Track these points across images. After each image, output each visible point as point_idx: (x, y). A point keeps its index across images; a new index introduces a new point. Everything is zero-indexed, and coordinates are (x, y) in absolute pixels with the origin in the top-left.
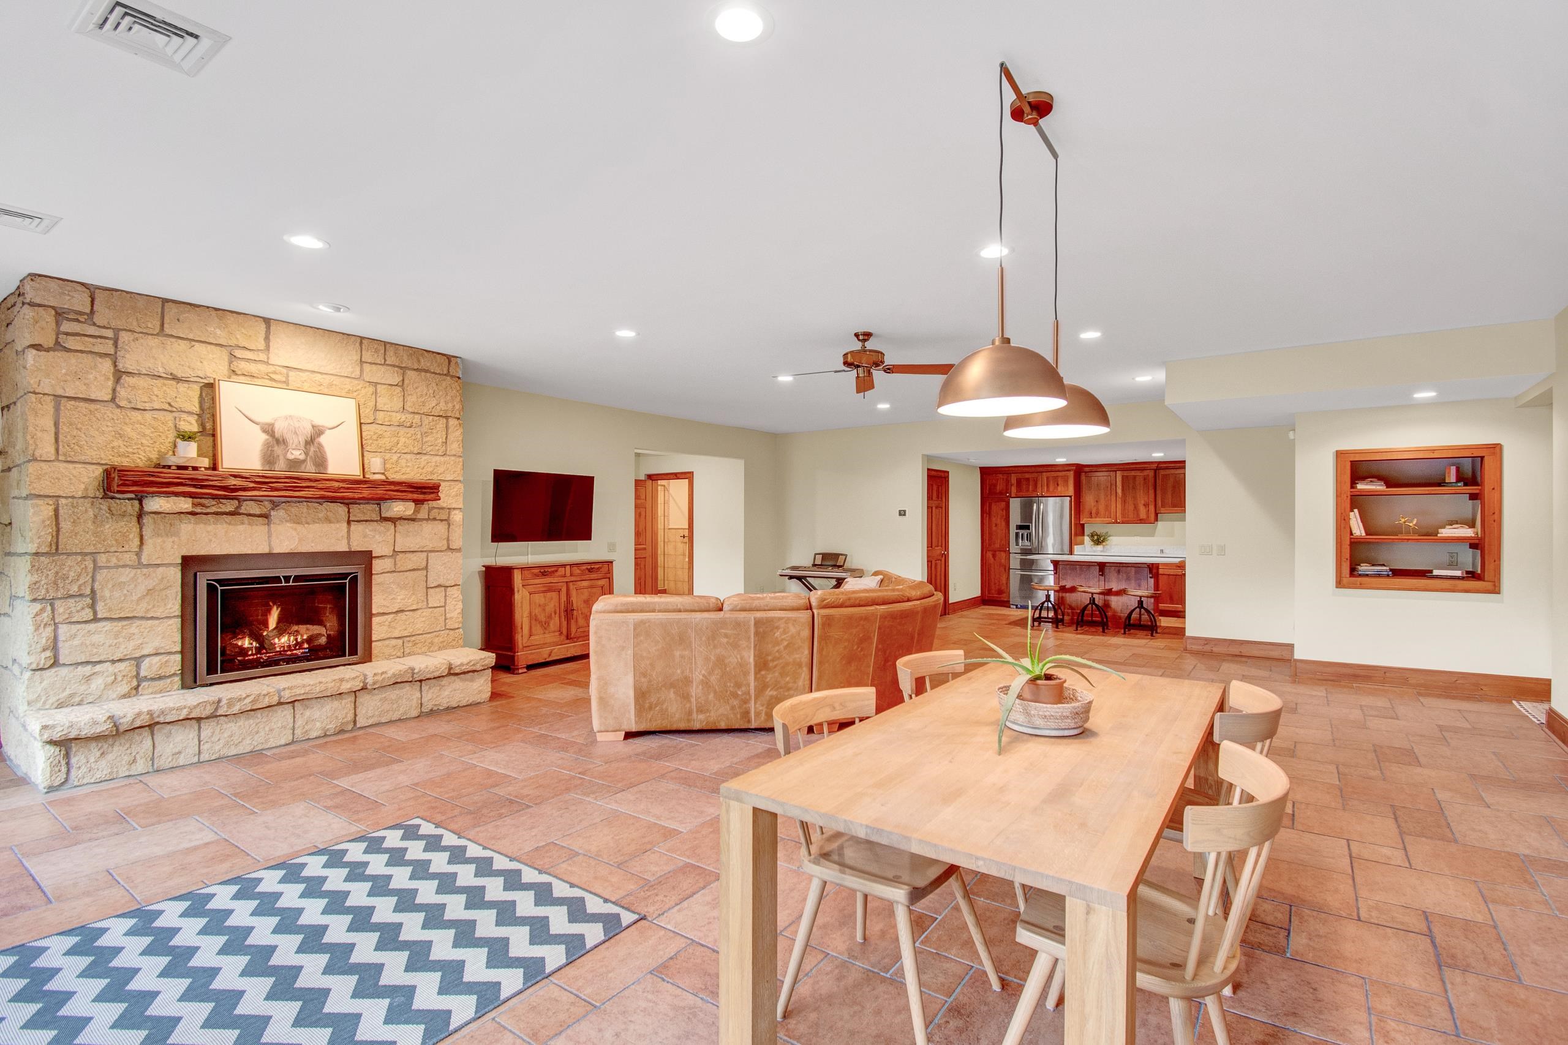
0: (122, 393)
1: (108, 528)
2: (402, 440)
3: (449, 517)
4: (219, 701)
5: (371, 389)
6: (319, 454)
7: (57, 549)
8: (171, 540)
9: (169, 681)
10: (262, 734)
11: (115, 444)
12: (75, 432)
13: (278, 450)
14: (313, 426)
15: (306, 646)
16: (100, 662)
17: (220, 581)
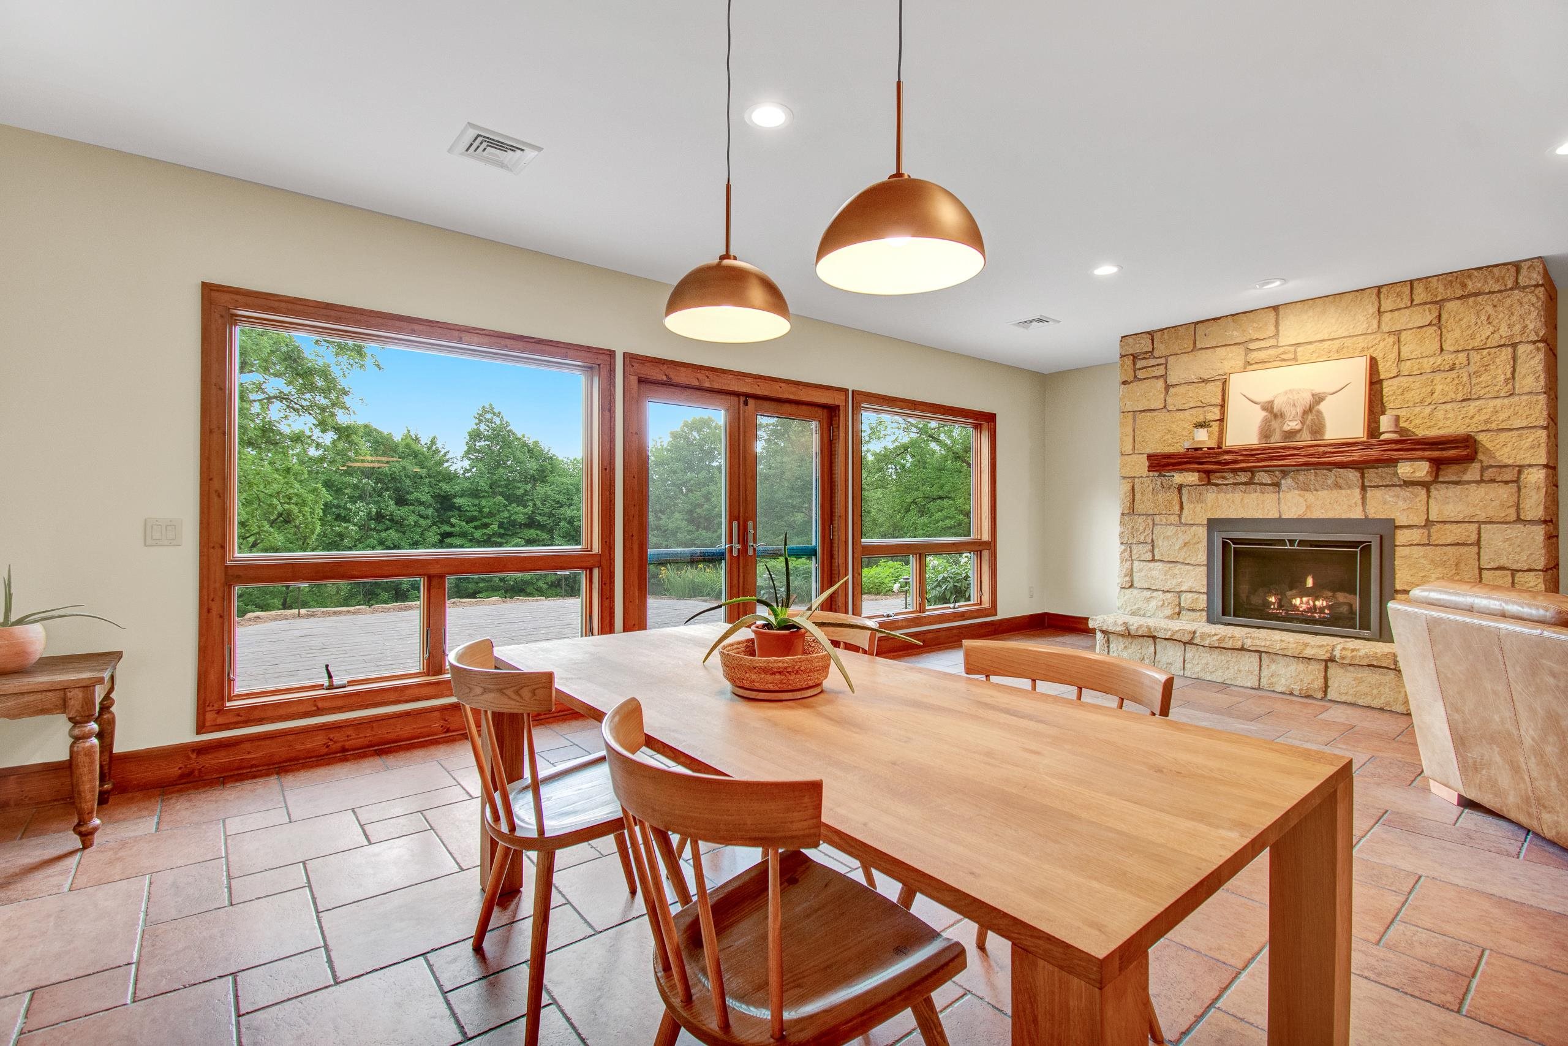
0: (1169, 400)
1: (1160, 497)
2: (1439, 388)
3: (1519, 478)
4: (1194, 632)
5: (1392, 339)
6: (1317, 422)
7: (1133, 511)
8: (1200, 506)
9: (1199, 613)
10: (1232, 671)
11: (1166, 438)
12: (1144, 434)
13: (1275, 424)
14: (1313, 395)
15: (1326, 611)
16: (1156, 590)
17: (1233, 540)
